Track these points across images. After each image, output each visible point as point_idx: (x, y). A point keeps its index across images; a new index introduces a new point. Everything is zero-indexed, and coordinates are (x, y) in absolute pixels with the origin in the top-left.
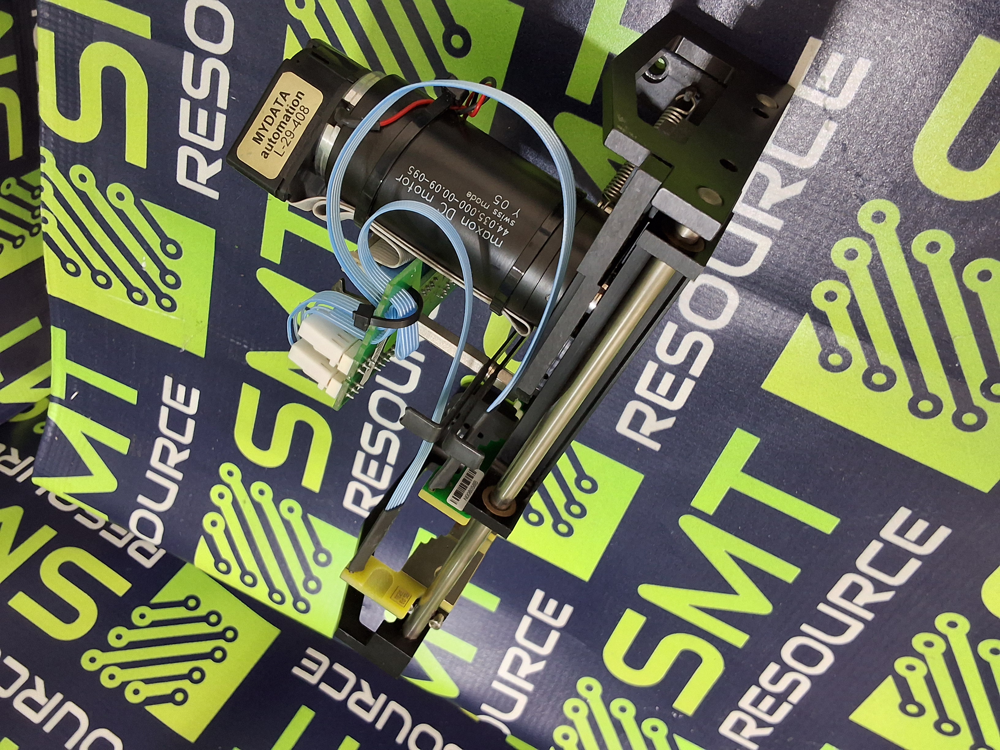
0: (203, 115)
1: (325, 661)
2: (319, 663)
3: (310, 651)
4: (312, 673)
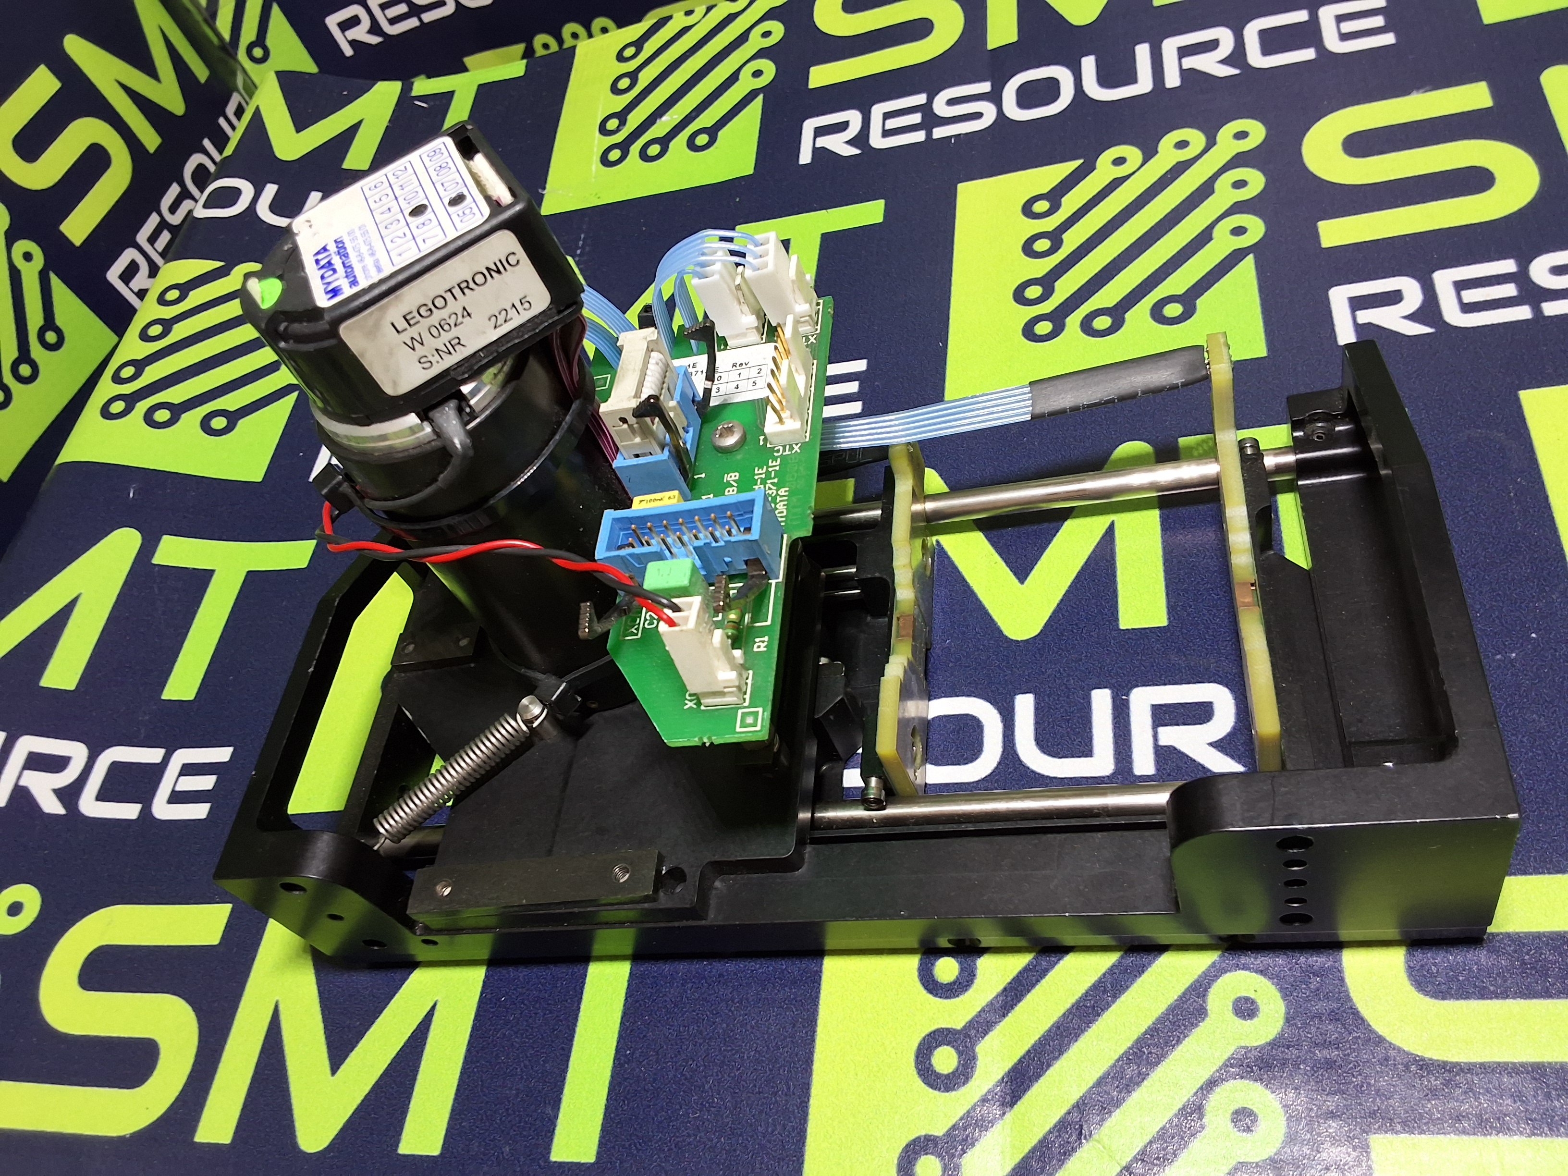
0: (916, 118)
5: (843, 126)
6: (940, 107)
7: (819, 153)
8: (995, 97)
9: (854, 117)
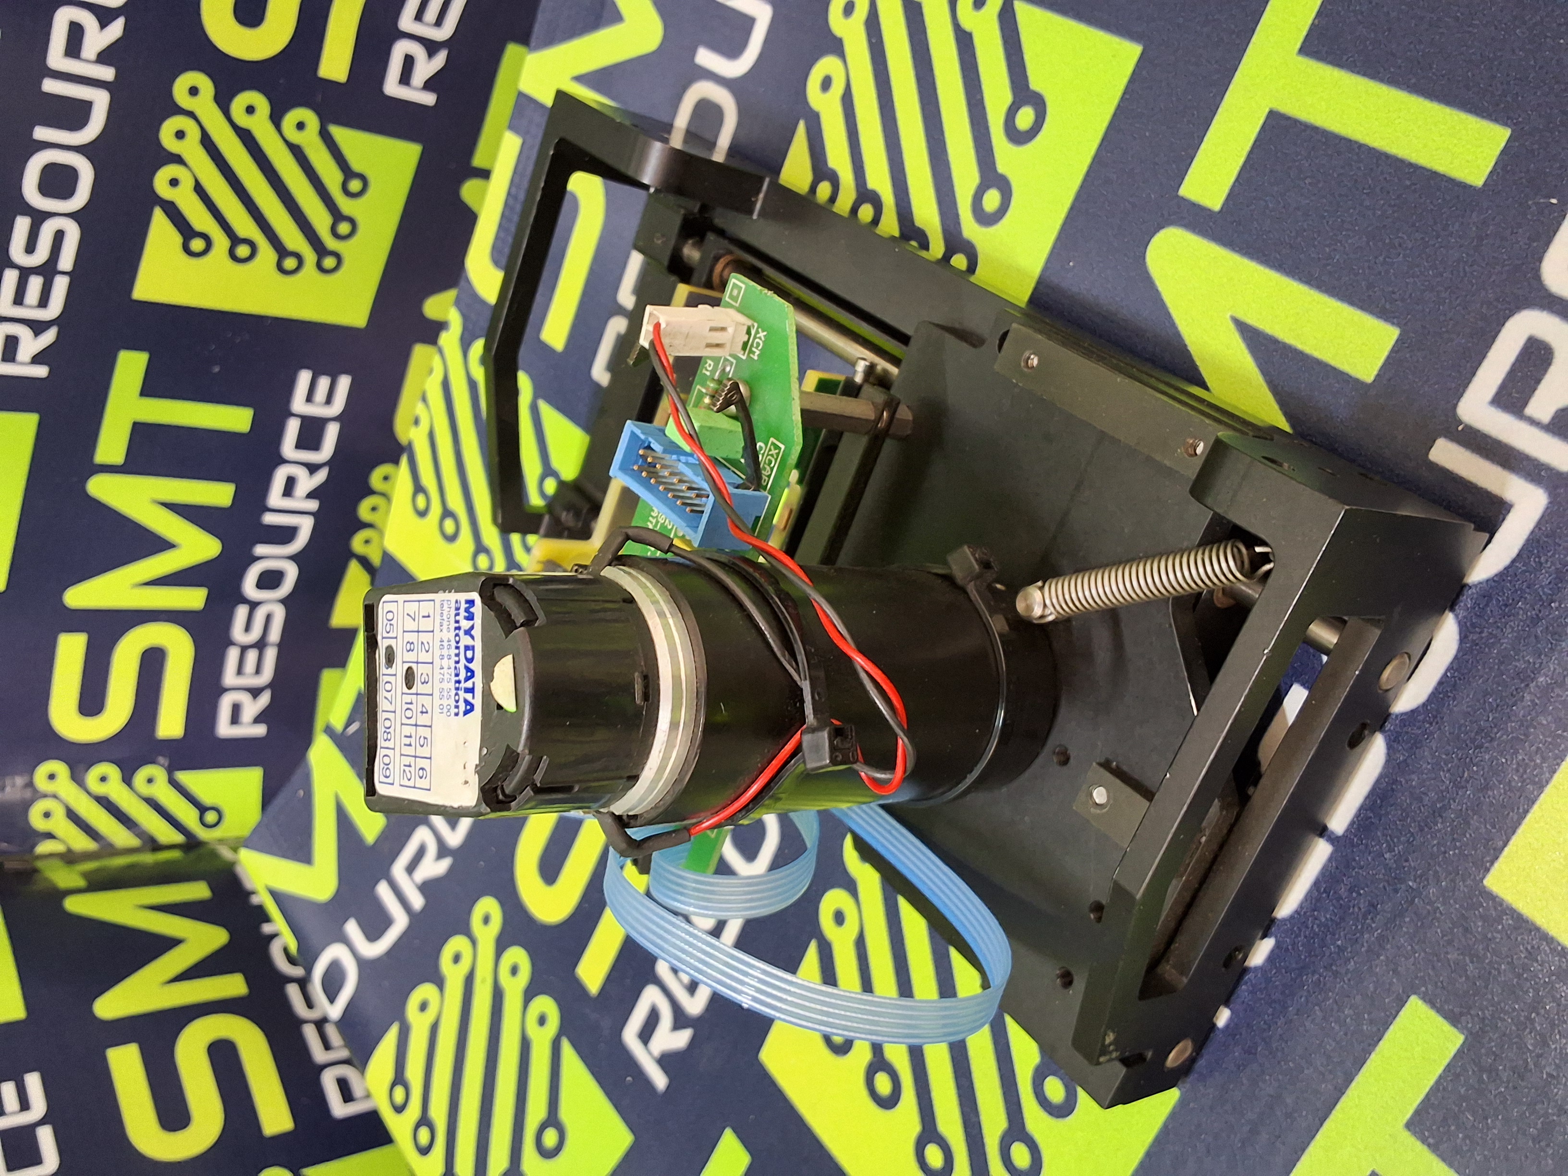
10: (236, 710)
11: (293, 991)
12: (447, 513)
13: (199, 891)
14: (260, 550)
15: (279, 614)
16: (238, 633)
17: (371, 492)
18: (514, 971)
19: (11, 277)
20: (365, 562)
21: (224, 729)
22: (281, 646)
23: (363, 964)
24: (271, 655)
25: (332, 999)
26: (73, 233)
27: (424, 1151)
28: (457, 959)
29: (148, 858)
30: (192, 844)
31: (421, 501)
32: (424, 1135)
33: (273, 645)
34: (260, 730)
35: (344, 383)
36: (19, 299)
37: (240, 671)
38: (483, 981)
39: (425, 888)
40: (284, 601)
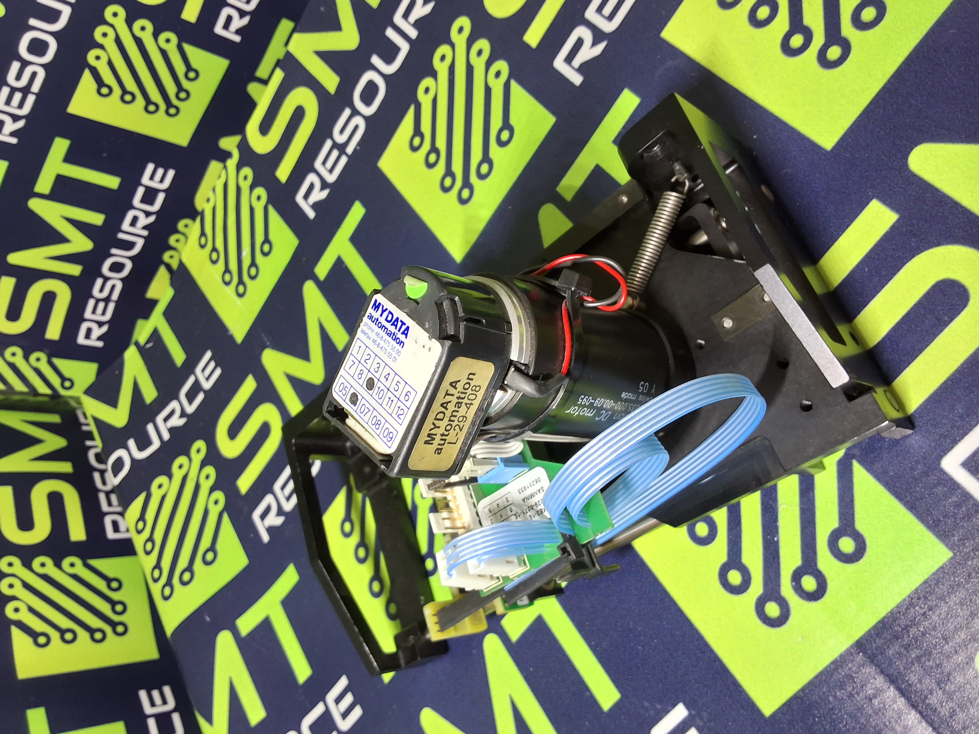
0: (335, 153)
1: (171, 704)
2: (165, 702)
3: (167, 690)
4: (153, 704)
5: (312, 187)
6: (340, 139)
7: (315, 206)
8: (355, 112)
9: (311, 178)
10: (89, 331)
11: (97, 476)
12: (214, 249)
13: (55, 419)
14: (114, 251)
15: (119, 286)
16: (96, 292)
17: (177, 231)
18: (207, 477)
19: (6, 91)
20: (168, 267)
21: (81, 340)
22: (117, 302)
23: (134, 461)
24: (111, 306)
25: (115, 474)
26: (41, 74)
27: (148, 553)
28: (181, 467)
29: (31, 399)
30: (55, 395)
31: (203, 240)
32: (149, 546)
33: (113, 301)
34: (100, 344)
35: (171, 173)
36: (8, 102)
37: (94, 312)
38: (192, 479)
39: (172, 430)
40: (122, 280)
